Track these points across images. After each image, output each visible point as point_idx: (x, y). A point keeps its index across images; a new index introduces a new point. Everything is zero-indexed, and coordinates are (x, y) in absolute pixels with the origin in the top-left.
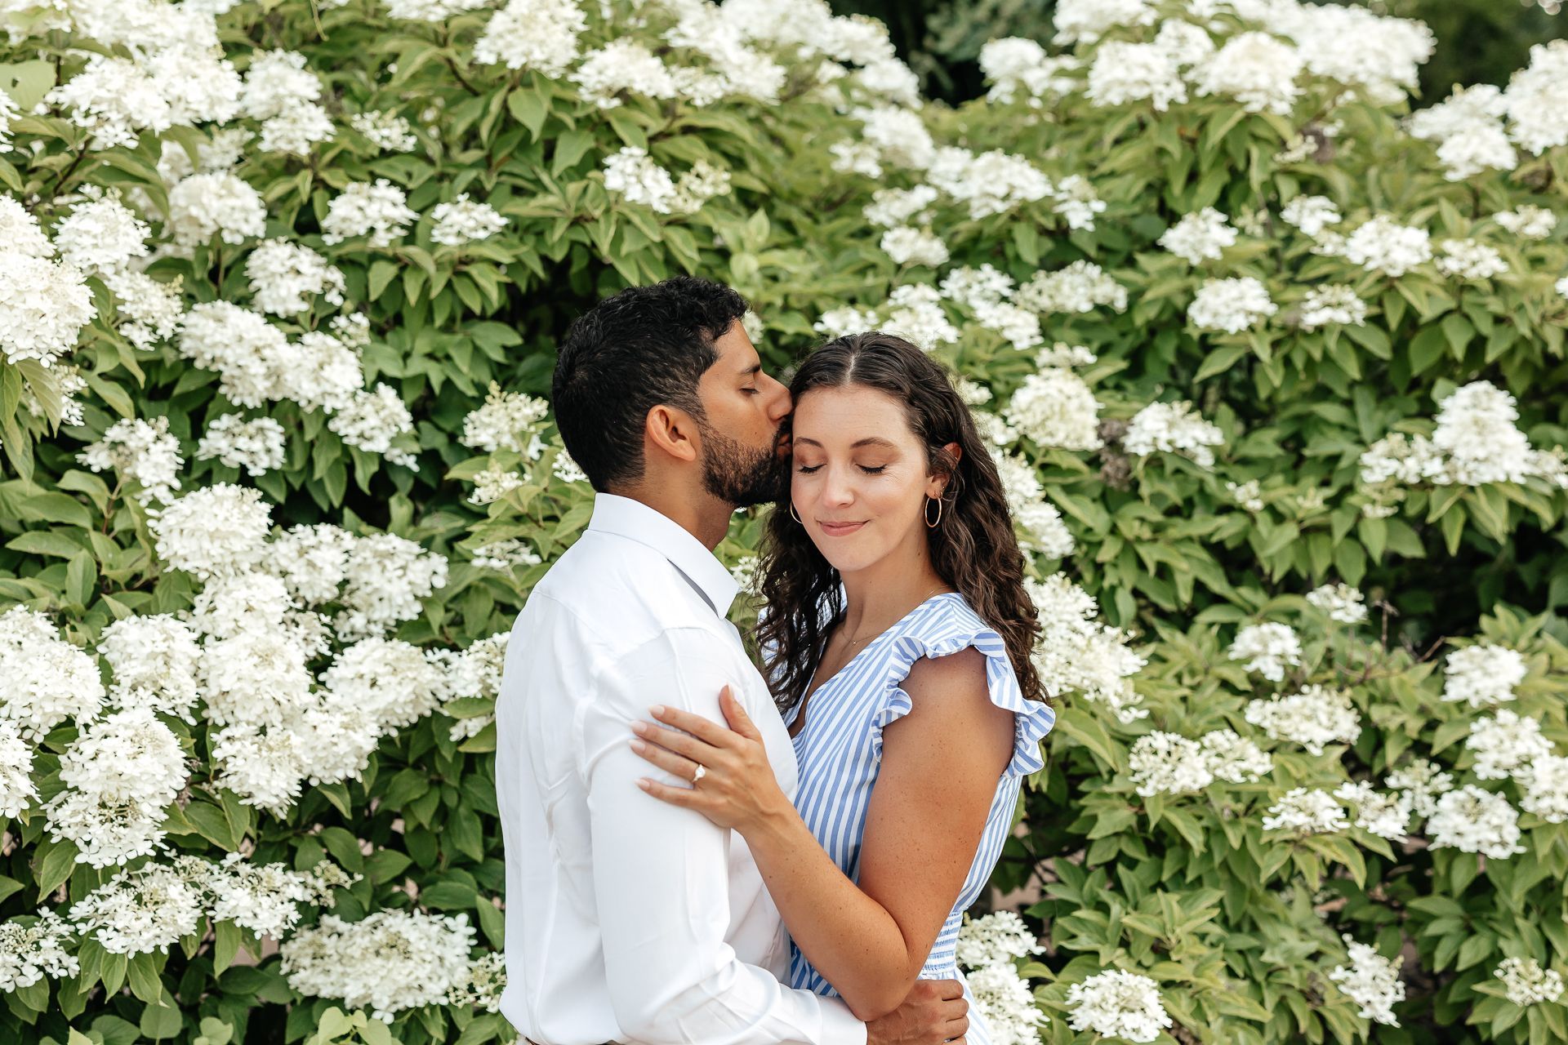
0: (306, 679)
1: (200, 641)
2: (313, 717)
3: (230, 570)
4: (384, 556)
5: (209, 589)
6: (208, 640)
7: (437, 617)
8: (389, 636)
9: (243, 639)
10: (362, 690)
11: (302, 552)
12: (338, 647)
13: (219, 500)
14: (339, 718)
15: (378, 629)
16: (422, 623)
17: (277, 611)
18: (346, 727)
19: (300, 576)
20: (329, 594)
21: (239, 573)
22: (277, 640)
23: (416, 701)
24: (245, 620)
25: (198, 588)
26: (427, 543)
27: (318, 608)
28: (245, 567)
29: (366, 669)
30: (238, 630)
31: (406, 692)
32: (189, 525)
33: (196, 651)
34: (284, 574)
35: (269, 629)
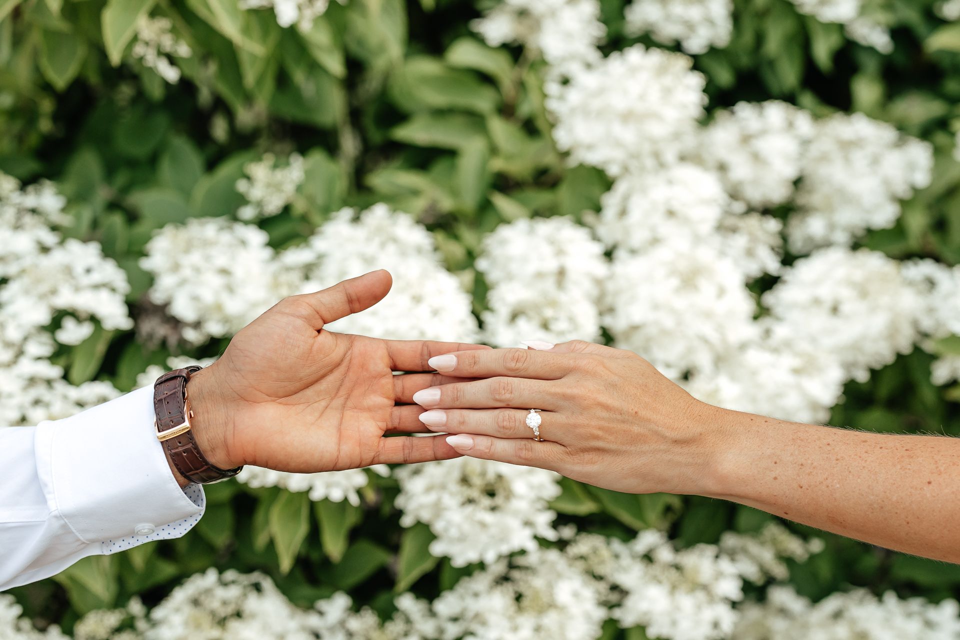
0: (744, 303)
1: (609, 255)
2: (755, 357)
3: (649, 163)
4: (847, 146)
5: (621, 188)
6: (620, 254)
7: (918, 222)
8: (856, 246)
9: (662, 254)
10: (819, 321)
11: (746, 139)
12: (788, 259)
13: (634, 71)
14: (788, 361)
15: (841, 237)
16: (899, 229)
17: (708, 215)
18: (797, 371)
19: (741, 170)
20: (778, 194)
21: (662, 165)
22: (706, 254)
23: (892, 332)
24: (666, 228)
25: (608, 184)
26: (902, 128)
27: (767, 211)
28: (670, 155)
29: (826, 292)
30: (655, 241)
31: (878, 323)
32: (596, 104)
33: (600, 268)
34: (722, 168)
35: (697, 240)
